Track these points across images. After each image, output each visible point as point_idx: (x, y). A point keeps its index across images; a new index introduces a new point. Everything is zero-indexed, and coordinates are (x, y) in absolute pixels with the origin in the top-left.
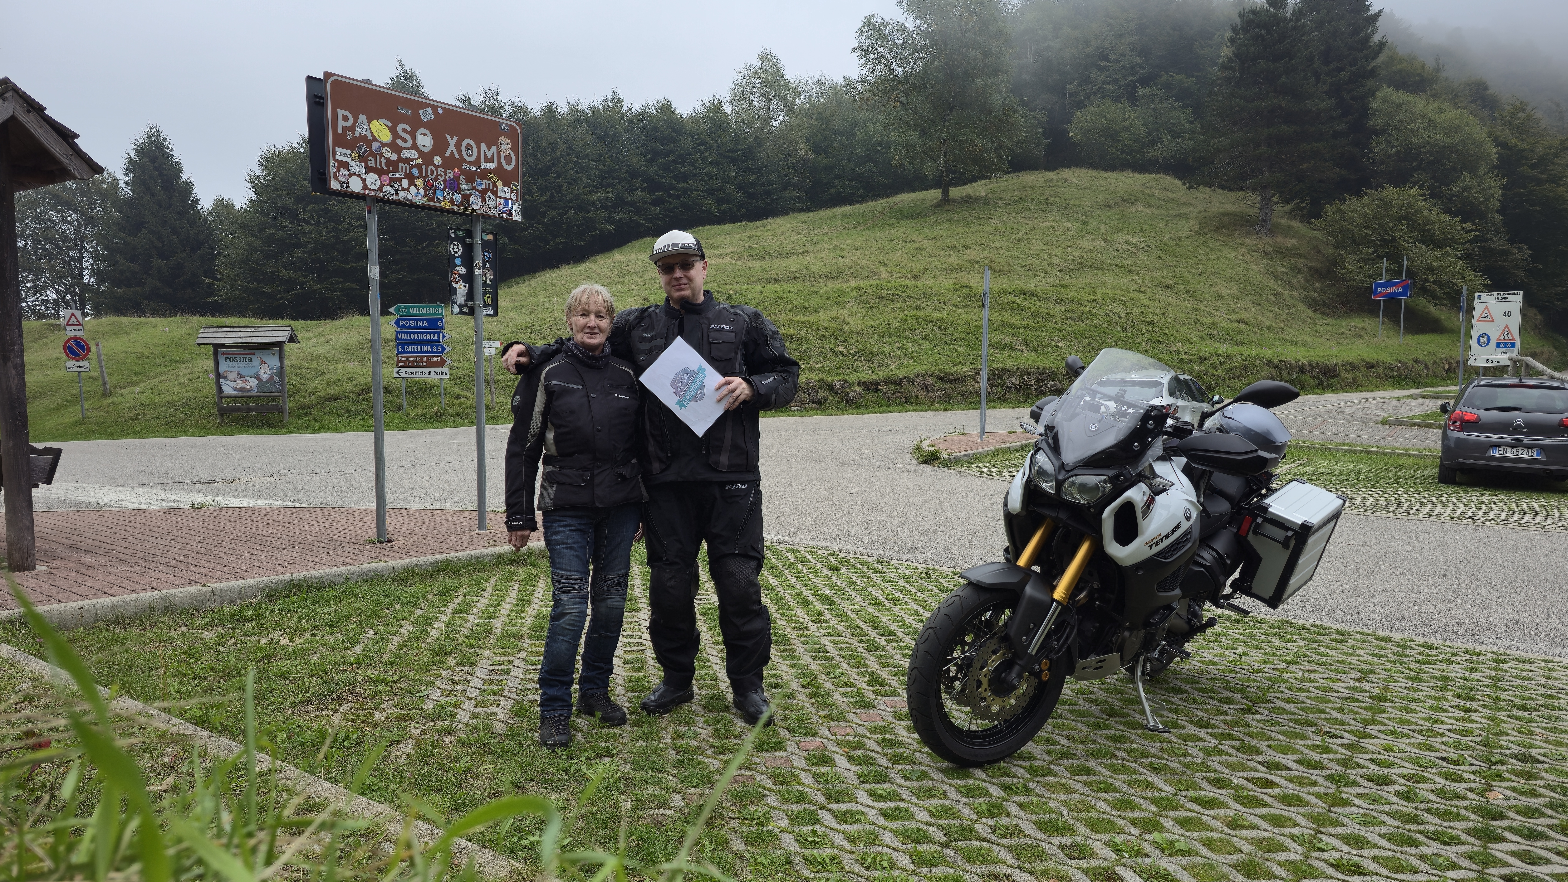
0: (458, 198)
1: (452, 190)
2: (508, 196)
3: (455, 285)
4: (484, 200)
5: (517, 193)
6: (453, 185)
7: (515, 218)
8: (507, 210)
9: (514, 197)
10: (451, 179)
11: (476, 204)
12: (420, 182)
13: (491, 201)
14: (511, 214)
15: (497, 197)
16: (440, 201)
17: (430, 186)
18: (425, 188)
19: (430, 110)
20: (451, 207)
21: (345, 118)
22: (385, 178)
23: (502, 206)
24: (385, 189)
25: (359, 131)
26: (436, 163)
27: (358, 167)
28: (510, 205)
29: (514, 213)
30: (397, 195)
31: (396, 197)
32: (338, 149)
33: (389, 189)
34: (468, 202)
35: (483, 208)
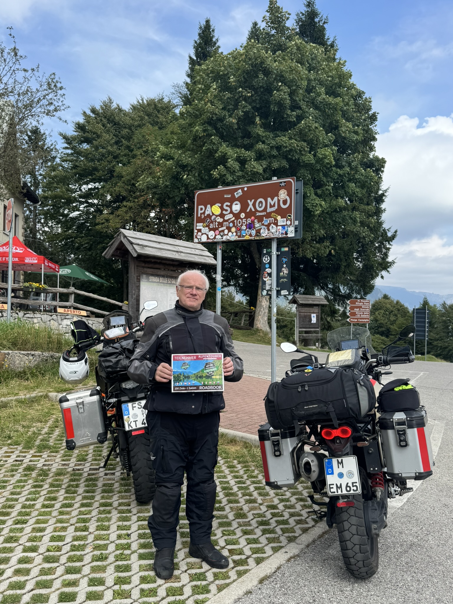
0: (254, 232)
1: (250, 229)
2: (285, 224)
3: (264, 279)
4: (269, 230)
5: (291, 221)
6: (250, 226)
7: (289, 236)
8: (284, 232)
9: (289, 223)
10: (250, 224)
11: (265, 234)
12: (233, 230)
13: (273, 229)
14: (286, 234)
16: (244, 236)
17: (239, 230)
18: (236, 232)
19: (240, 191)
20: (250, 238)
21: (201, 209)
22: (217, 232)
23: (280, 231)
24: (217, 237)
25: (207, 213)
26: (242, 217)
27: (205, 230)
28: (286, 229)
29: (289, 233)
30: (222, 238)
31: (222, 240)
32: (198, 224)
33: (218, 237)
34: (260, 233)
35: (269, 234)
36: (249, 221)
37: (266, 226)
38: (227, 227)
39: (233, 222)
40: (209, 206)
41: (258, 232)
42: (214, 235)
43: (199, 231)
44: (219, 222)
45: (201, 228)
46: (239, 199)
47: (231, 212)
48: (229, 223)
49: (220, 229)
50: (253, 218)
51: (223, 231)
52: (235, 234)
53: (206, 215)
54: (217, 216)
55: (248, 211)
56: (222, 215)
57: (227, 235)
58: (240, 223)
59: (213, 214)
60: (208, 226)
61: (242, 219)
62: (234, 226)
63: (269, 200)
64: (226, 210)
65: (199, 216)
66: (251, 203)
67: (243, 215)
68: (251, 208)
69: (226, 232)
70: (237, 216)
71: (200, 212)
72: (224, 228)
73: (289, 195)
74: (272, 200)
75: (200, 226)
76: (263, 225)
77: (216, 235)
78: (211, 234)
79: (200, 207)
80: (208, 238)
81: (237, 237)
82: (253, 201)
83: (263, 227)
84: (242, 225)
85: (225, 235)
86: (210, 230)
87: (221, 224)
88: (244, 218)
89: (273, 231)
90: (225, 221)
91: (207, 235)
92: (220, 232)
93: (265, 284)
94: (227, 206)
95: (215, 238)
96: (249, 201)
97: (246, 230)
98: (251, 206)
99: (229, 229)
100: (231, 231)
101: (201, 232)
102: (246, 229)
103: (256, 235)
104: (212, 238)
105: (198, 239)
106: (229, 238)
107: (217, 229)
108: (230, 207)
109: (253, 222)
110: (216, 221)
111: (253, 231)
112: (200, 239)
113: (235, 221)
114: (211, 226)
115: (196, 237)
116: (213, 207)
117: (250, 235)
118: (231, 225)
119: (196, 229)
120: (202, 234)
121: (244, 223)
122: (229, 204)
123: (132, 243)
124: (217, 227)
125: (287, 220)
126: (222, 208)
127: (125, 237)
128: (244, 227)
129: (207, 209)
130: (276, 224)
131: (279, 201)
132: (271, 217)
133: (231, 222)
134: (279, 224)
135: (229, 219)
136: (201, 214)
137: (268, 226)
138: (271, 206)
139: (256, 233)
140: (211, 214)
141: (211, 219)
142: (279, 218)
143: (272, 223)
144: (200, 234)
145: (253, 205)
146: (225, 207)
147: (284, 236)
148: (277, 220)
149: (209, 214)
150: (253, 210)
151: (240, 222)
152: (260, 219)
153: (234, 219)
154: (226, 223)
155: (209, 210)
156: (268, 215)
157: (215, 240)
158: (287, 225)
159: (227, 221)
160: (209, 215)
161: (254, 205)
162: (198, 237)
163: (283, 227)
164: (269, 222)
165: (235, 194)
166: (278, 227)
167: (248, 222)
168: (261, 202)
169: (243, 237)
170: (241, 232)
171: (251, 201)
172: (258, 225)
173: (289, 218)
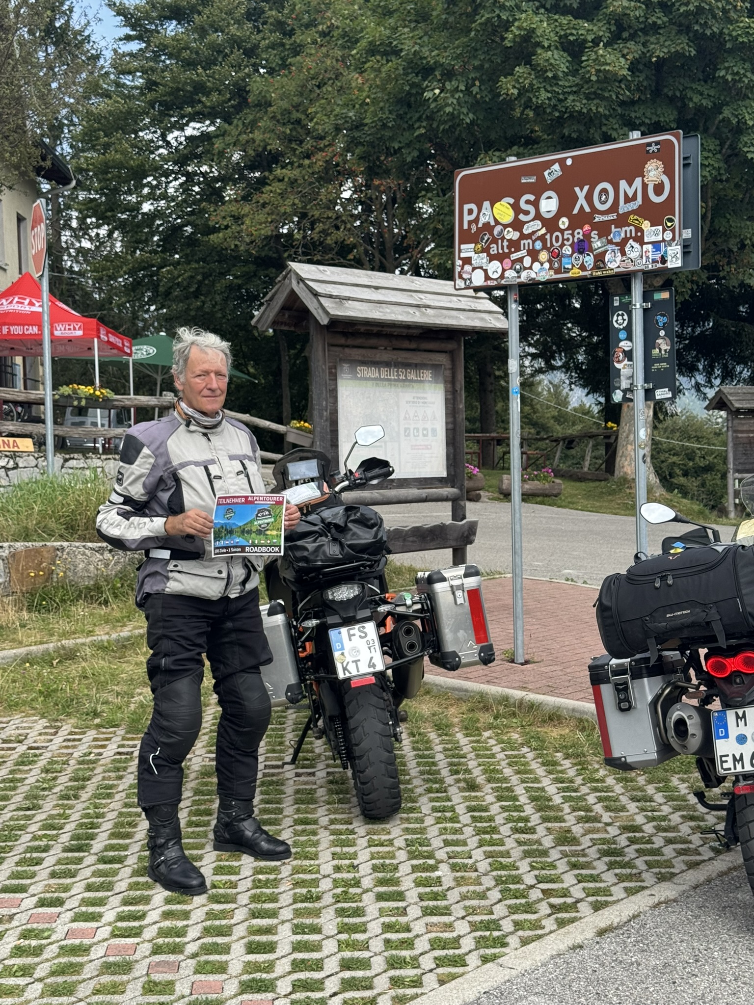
0: (589, 260)
1: (581, 252)
2: (660, 238)
3: (617, 365)
4: (623, 253)
5: (673, 231)
6: (582, 247)
7: (670, 265)
8: (658, 257)
9: (668, 236)
10: (580, 241)
11: (614, 263)
12: (544, 256)
13: (634, 250)
14: (663, 260)
15: (642, 243)
16: (567, 271)
17: (556, 256)
18: (550, 261)
19: (556, 167)
20: (582, 273)
22: (507, 262)
23: (650, 254)
24: (507, 274)
25: (483, 220)
26: (562, 227)
27: (480, 259)
28: (663, 249)
29: (669, 258)
30: (519, 277)
31: (518, 280)
32: (463, 246)
33: (510, 274)
34: (604, 262)
35: (623, 264)
36: (579, 234)
37: (617, 244)
38: (528, 251)
39: (542, 238)
40: (486, 204)
41: (600, 259)
42: (500, 271)
43: (467, 261)
44: (509, 241)
45: (471, 254)
46: (554, 185)
47: (538, 216)
48: (534, 242)
49: (514, 256)
50: (587, 227)
51: (520, 260)
52: (547, 265)
53: (480, 225)
54: (505, 226)
55: (576, 211)
56: (517, 225)
57: (530, 268)
58: (557, 241)
59: (497, 222)
60: (486, 250)
61: (562, 231)
62: (545, 247)
63: (623, 184)
64: (527, 213)
65: (466, 227)
66: (581, 194)
67: (564, 223)
68: (582, 207)
69: (527, 261)
70: (551, 224)
71: (467, 218)
72: (523, 253)
73: (669, 171)
74: (630, 185)
75: (467, 250)
76: (610, 242)
77: (504, 270)
78: (494, 268)
79: (466, 207)
80: (487, 278)
81: (552, 272)
82: (586, 188)
83: (610, 247)
84: (563, 245)
85: (525, 269)
86: (492, 258)
87: (515, 245)
88: (567, 229)
89: (633, 255)
90: (523, 236)
91: (486, 271)
92: (514, 262)
93: (619, 377)
94: (528, 202)
95: (502, 276)
96: (577, 189)
97: (571, 256)
98: (582, 201)
99: (534, 255)
100: (538, 260)
101: (470, 264)
102: (573, 253)
103: (596, 267)
104: (496, 276)
105: (465, 280)
106: (533, 275)
107: (507, 256)
108: (536, 204)
109: (587, 236)
110: (503, 238)
111: (587, 258)
112: (470, 279)
113: (548, 236)
114: (493, 250)
115: (461, 277)
116: (497, 205)
117: (583, 268)
118: (538, 245)
119: (460, 258)
120: (474, 269)
121: (568, 240)
122: (532, 197)
123: (316, 295)
124: (506, 251)
125: (664, 230)
126: (516, 208)
127: (301, 280)
128: (567, 250)
129: (483, 211)
130: (640, 241)
131: (645, 186)
132: (629, 225)
133: (538, 238)
134: (646, 240)
135: (534, 232)
136: (470, 222)
137: (622, 245)
138: (628, 200)
139: (595, 262)
140: (493, 223)
141: (491, 234)
142: (646, 225)
143: (631, 237)
144: (468, 268)
145: (586, 198)
146: (524, 206)
147: (660, 265)
148: (642, 231)
149: (488, 223)
150: (587, 209)
151: (557, 238)
152: (604, 230)
153: (543, 231)
154: (526, 242)
155: (488, 213)
156: (622, 221)
157: (503, 282)
158: (664, 240)
159: (529, 236)
160: (487, 225)
161: (589, 198)
162: (465, 276)
163: (656, 245)
164: (623, 235)
165: (546, 173)
166: (645, 247)
167: (577, 236)
168: (604, 191)
169: (565, 272)
170: (560, 261)
171: (582, 190)
172: (599, 244)
173: (669, 224)
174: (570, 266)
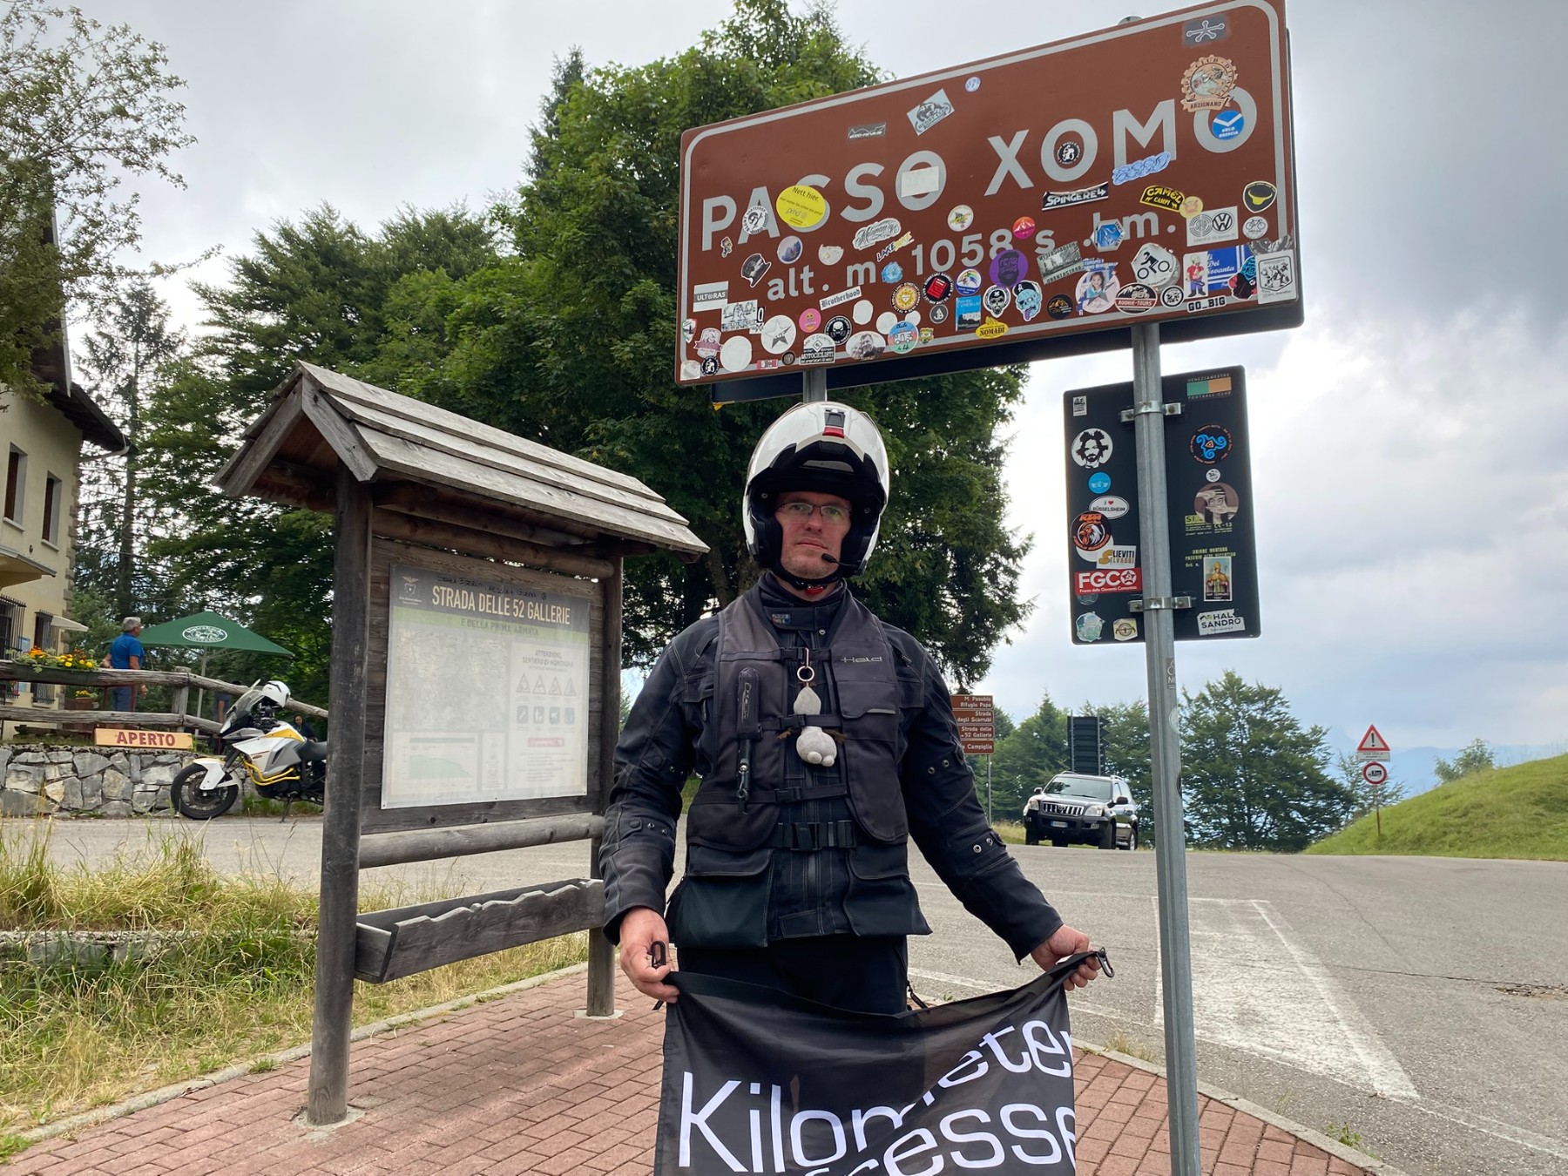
0: (1031, 299)
1: (1009, 280)
4: (1126, 276)
8: (1228, 278)
14: (1244, 288)
15: (1180, 249)
16: (970, 326)
17: (938, 292)
18: (922, 308)
20: (1008, 331)
21: (719, 213)
23: (1205, 277)
25: (749, 228)
28: (1242, 260)
30: (841, 348)
31: (839, 356)
32: (698, 289)
33: (819, 342)
34: (1070, 301)
35: (1126, 302)
36: (1003, 240)
39: (904, 257)
40: (760, 194)
41: (1061, 294)
43: (710, 319)
46: (934, 140)
47: (892, 207)
48: (880, 267)
49: (828, 303)
52: (914, 318)
53: (743, 239)
54: (807, 237)
55: (993, 188)
56: (837, 231)
57: (871, 326)
59: (785, 230)
60: (760, 293)
61: (957, 238)
62: (909, 276)
63: (1123, 120)
64: (864, 203)
65: (707, 245)
66: (1007, 151)
68: (1009, 178)
69: (863, 312)
71: (709, 227)
72: (855, 292)
73: (1252, 79)
74: (1143, 120)
76: (1090, 252)
77: (801, 335)
79: (709, 205)
80: (759, 353)
81: (927, 333)
82: (1020, 137)
84: (958, 268)
85: (858, 328)
86: (771, 309)
88: (969, 231)
89: (1153, 280)
91: (755, 340)
92: (827, 315)
94: (864, 180)
95: (797, 348)
97: (980, 291)
98: (1009, 166)
99: (881, 297)
101: (718, 326)
102: (986, 283)
105: (703, 362)
107: (812, 302)
108: (887, 183)
109: (1026, 244)
110: (801, 265)
112: (716, 360)
113: (918, 252)
114: (777, 290)
115: (692, 354)
116: (787, 193)
117: (1012, 317)
119: (691, 314)
120: (725, 337)
121: (972, 255)
122: (875, 169)
123: (351, 420)
124: (808, 290)
125: (1243, 216)
126: (836, 196)
127: (322, 392)
129: (752, 208)
130: (1178, 245)
131: (1184, 120)
132: (1142, 210)
133: (893, 257)
134: (1191, 241)
135: (881, 245)
136: (717, 237)
137: (1121, 261)
138: (1136, 152)
139: (1046, 303)
140: (774, 232)
141: (771, 254)
142: (1191, 208)
143: (1148, 238)
144: (710, 334)
145: (1020, 157)
146: (852, 186)
147: (1233, 299)
148: (1181, 223)
149: (764, 234)
150: (1024, 182)
151: (943, 253)
152: (1071, 226)
153: (907, 240)
154: (860, 268)
155: (764, 211)
156: (1123, 201)
157: (798, 362)
158: (1243, 239)
159: (869, 254)
160: (760, 238)
161: (1029, 158)
162: (703, 353)
163: (1224, 254)
164: (1125, 234)
167: (996, 245)
168: (1073, 137)
169: (963, 331)
170: (951, 306)
171: (1008, 142)
172: (1058, 259)
173: (1258, 201)
174: (977, 316)
